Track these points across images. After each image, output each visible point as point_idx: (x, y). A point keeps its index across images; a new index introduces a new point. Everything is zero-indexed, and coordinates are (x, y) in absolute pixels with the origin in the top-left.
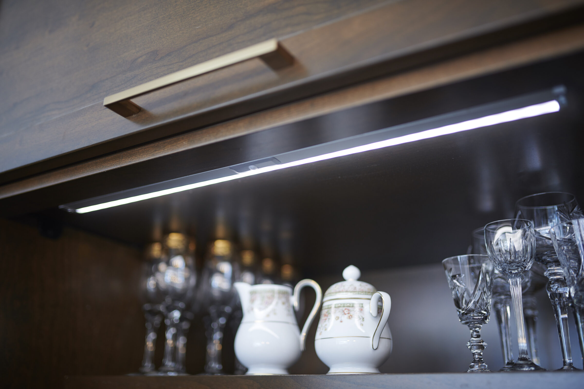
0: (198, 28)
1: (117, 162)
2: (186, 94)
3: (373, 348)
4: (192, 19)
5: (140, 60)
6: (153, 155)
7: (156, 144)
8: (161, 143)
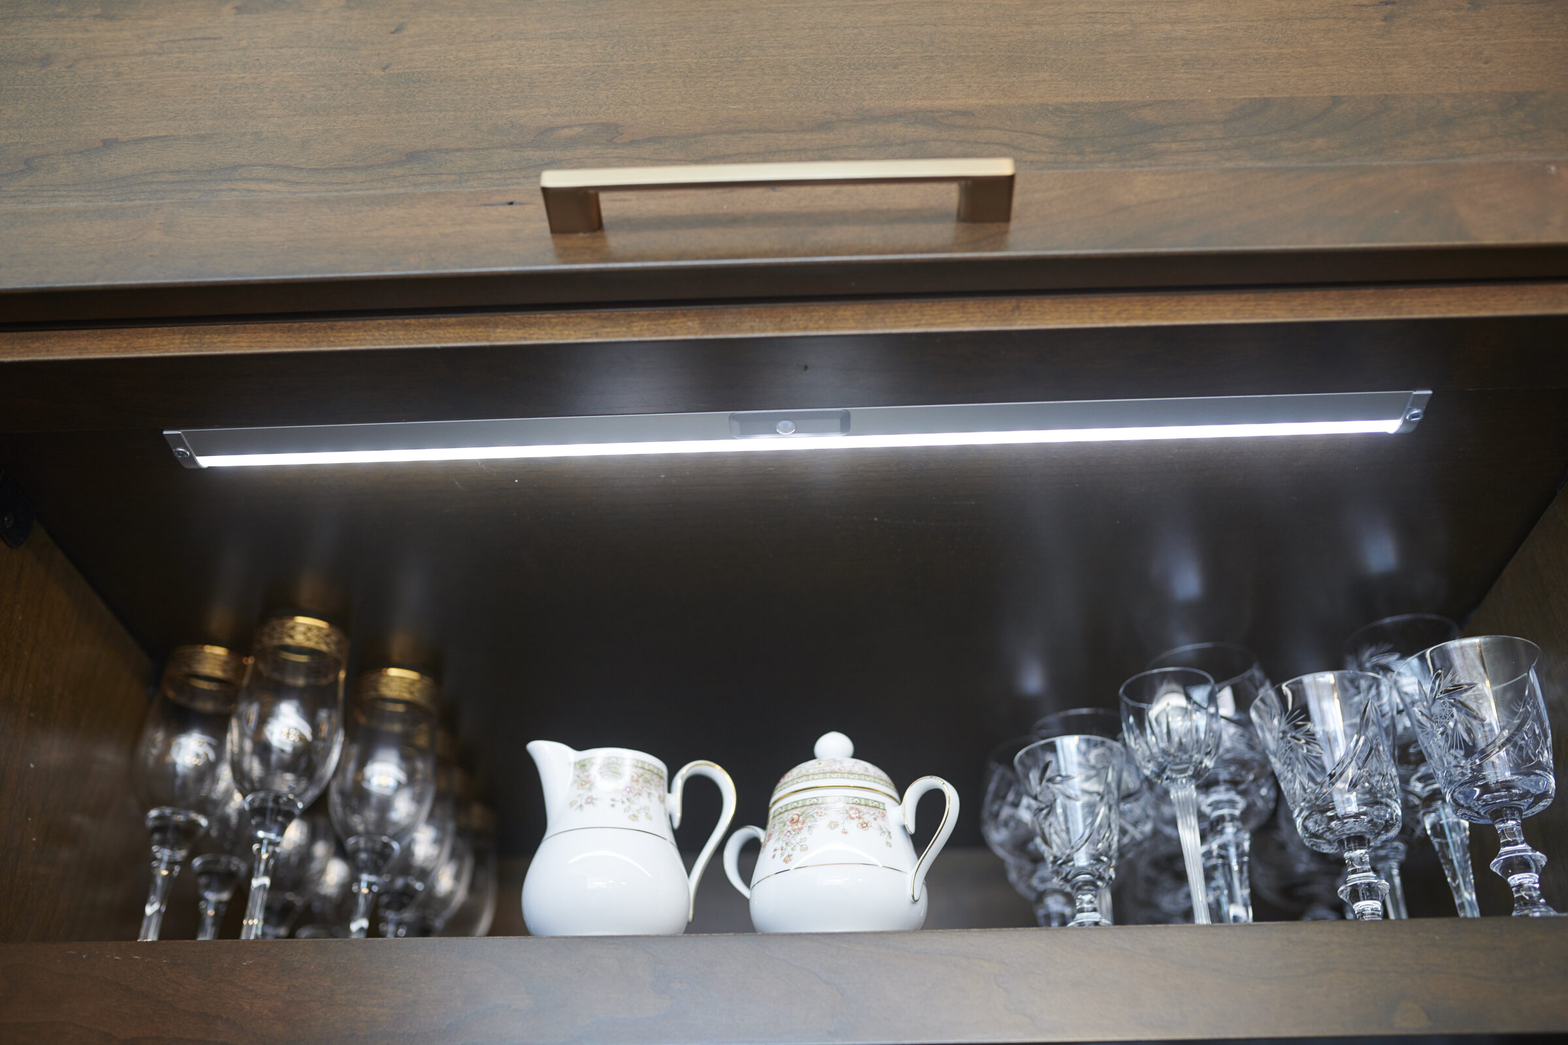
0: (734, 109)
1: (480, 332)
2: (734, 220)
3: (913, 897)
4: (714, 88)
5: (566, 132)
6: (597, 335)
7: (605, 313)
8: (618, 312)
